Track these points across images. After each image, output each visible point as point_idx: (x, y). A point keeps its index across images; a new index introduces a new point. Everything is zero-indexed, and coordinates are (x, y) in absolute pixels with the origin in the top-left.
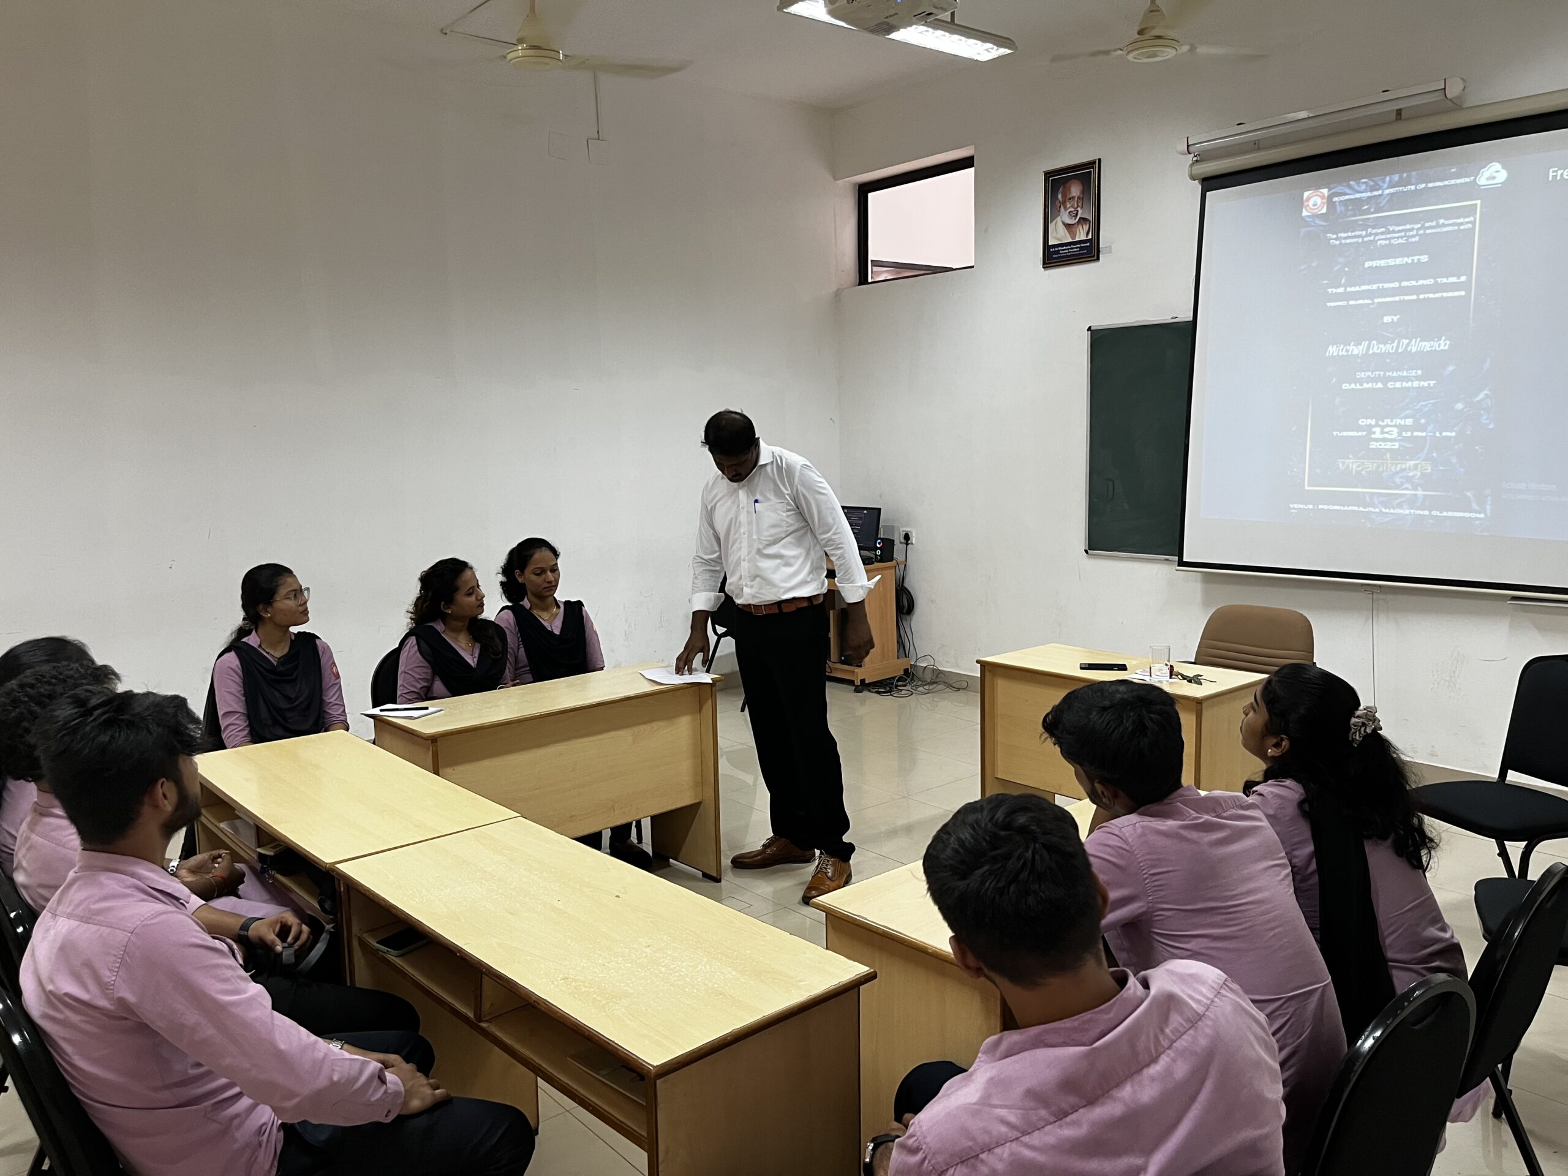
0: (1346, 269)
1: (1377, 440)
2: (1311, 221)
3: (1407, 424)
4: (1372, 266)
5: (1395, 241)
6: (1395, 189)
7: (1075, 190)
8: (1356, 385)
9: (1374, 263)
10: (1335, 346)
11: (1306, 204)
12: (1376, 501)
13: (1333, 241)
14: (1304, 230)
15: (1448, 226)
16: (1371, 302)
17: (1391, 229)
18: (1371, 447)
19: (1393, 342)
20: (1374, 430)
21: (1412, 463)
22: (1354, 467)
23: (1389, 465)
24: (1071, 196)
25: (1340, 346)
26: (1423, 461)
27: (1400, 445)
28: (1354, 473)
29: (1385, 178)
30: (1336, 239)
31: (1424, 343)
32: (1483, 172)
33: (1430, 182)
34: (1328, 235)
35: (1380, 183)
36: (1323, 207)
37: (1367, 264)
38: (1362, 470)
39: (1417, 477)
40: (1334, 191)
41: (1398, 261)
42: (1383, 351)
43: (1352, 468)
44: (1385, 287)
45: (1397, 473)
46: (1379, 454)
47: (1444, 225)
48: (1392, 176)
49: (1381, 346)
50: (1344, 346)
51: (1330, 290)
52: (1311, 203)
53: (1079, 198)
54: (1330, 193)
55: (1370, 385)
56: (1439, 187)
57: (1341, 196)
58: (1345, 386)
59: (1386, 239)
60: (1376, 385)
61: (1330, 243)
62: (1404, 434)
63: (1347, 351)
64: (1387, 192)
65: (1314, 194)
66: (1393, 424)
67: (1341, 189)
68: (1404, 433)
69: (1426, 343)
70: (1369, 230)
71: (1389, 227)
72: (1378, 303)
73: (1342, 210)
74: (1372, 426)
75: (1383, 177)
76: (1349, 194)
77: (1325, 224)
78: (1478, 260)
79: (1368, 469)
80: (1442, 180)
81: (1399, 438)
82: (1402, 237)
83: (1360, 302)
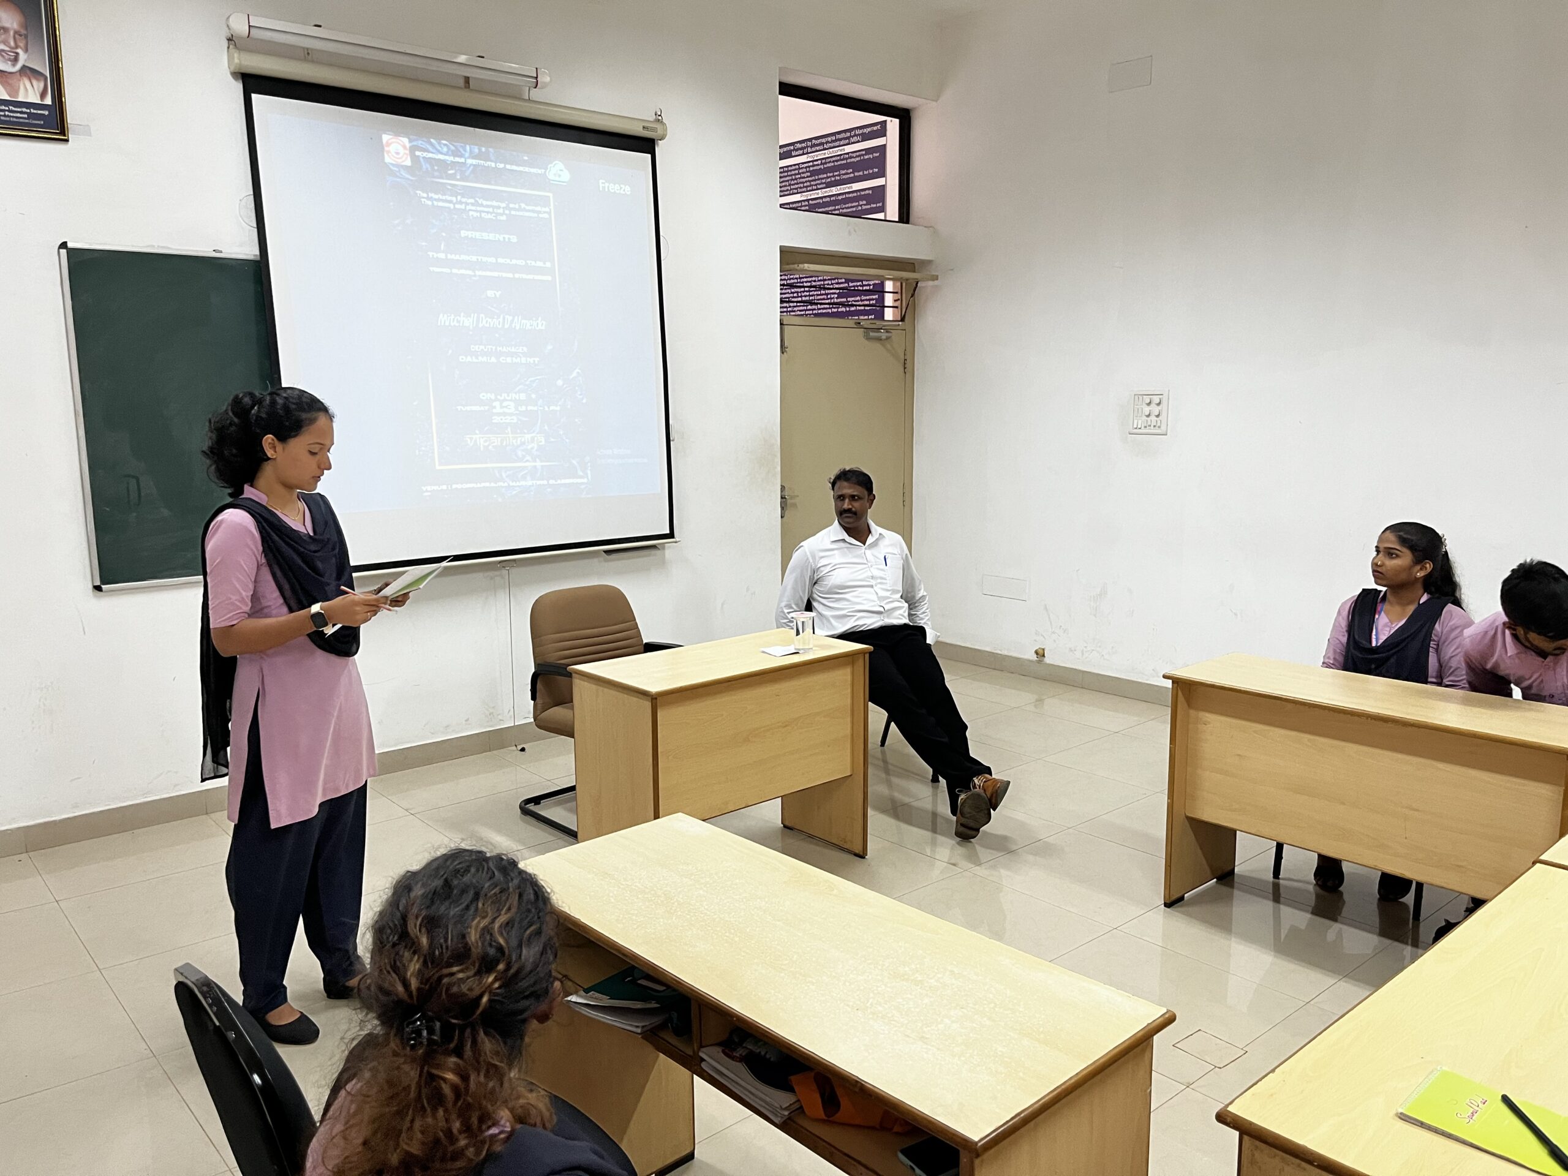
0: (444, 234)
2: (396, 171)
3: (521, 398)
4: (468, 236)
5: (483, 215)
7: (10, 20)
8: (472, 358)
9: (470, 234)
10: (446, 316)
12: (504, 475)
13: (425, 200)
14: (388, 177)
15: (530, 211)
16: (473, 273)
17: (480, 202)
18: (494, 421)
19: (499, 317)
20: (494, 404)
21: (528, 436)
22: (482, 440)
23: (511, 439)
25: (451, 316)
26: (537, 433)
27: (518, 419)
28: (482, 447)
29: (465, 146)
30: (428, 198)
31: (524, 321)
32: (551, 167)
33: (507, 164)
34: (418, 192)
35: (461, 150)
36: (406, 158)
37: (463, 233)
38: (489, 445)
39: (535, 449)
40: (413, 143)
41: (492, 236)
42: (491, 326)
43: (480, 443)
44: (483, 260)
45: (518, 446)
46: (502, 428)
47: (525, 210)
48: (472, 146)
49: (488, 319)
50: (454, 316)
51: (430, 254)
52: (392, 149)
53: (18, 32)
54: (411, 145)
55: (484, 359)
56: (516, 171)
57: (423, 151)
58: (462, 359)
59: (476, 211)
60: (490, 359)
61: (422, 201)
62: (519, 408)
63: (458, 322)
65: (394, 140)
66: (510, 398)
67: (421, 144)
69: (527, 321)
70: (459, 197)
71: (477, 199)
72: (480, 276)
73: (427, 169)
74: (492, 401)
75: (463, 145)
76: (432, 153)
77: (412, 178)
78: (558, 249)
79: (494, 444)
80: (517, 165)
81: (516, 412)
82: (491, 213)
83: (463, 271)
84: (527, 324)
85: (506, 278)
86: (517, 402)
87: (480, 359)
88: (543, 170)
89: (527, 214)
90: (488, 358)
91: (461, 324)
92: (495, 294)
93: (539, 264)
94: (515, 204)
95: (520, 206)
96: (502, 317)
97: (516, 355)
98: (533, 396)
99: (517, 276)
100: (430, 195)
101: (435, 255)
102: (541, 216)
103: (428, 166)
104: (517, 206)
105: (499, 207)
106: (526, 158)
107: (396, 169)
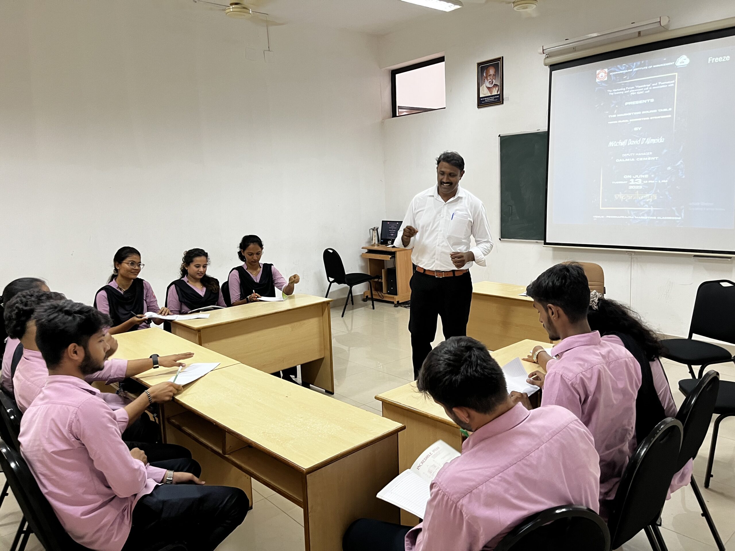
0: (617, 106)
1: (632, 185)
3: (646, 177)
4: (628, 105)
5: (639, 93)
6: (638, 68)
7: (492, 71)
9: (629, 103)
10: (612, 142)
11: (598, 76)
12: (632, 213)
14: (597, 89)
15: (663, 85)
16: (628, 121)
17: (637, 87)
18: (629, 188)
19: (638, 140)
20: (630, 180)
21: (648, 195)
22: (622, 198)
23: (638, 197)
24: (490, 74)
26: (653, 194)
27: (643, 187)
28: (622, 200)
29: (634, 64)
30: (612, 92)
31: (652, 140)
32: (678, 60)
33: (654, 65)
34: (608, 90)
35: (631, 66)
37: (626, 104)
38: (626, 199)
39: (651, 201)
40: (610, 70)
41: (641, 102)
42: (634, 144)
44: (634, 114)
45: (641, 200)
46: (633, 191)
47: (661, 85)
48: (637, 62)
49: (633, 141)
50: (616, 142)
51: (609, 116)
52: (600, 75)
53: (493, 75)
54: (609, 71)
55: (628, 160)
56: (658, 67)
57: (613, 72)
58: (617, 160)
59: (634, 92)
61: (609, 94)
62: (644, 182)
64: (635, 70)
65: (601, 71)
66: (639, 177)
67: (613, 69)
70: (627, 88)
72: (631, 122)
74: (629, 179)
75: (632, 63)
76: (617, 71)
77: (607, 85)
78: (677, 100)
79: (628, 199)
80: (660, 64)
81: (642, 184)
82: (642, 91)
83: (624, 121)
84: (654, 141)
85: (645, 120)
86: (643, 179)
87: (626, 160)
88: (673, 63)
89: (661, 87)
90: (631, 159)
91: (619, 145)
92: (638, 129)
93: (665, 110)
94: (655, 83)
95: (658, 84)
97: (645, 156)
98: (653, 176)
99: (651, 118)
100: (613, 90)
101: (611, 116)
102: (669, 86)
103: (614, 78)
105: (646, 87)
106: (665, 59)
107: (600, 83)
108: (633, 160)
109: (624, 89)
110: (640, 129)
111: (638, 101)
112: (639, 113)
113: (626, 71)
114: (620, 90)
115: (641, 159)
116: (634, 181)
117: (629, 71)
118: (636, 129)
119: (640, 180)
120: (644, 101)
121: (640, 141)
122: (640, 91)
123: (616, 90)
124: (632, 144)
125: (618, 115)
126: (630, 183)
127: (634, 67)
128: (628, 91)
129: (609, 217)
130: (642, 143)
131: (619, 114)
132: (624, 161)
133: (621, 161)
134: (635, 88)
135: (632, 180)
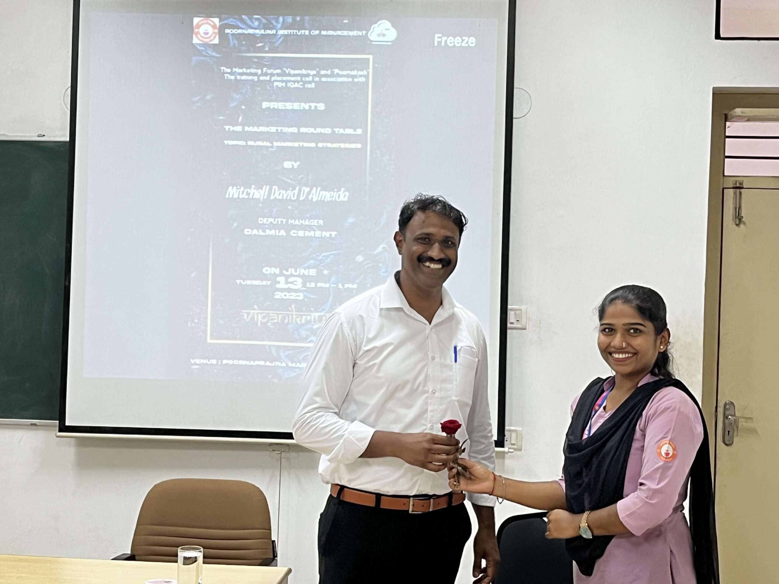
0: (243, 107)
1: (282, 290)
2: (203, 51)
3: (311, 274)
4: (269, 108)
5: (291, 85)
6: (289, 31)
8: (258, 232)
9: (273, 105)
10: (235, 188)
11: (196, 30)
12: (282, 355)
13: (228, 75)
14: (195, 59)
15: (342, 77)
16: (271, 145)
17: (287, 72)
18: (275, 297)
19: (294, 189)
20: (278, 279)
21: (317, 314)
22: (260, 317)
23: (294, 317)
25: (240, 188)
26: (327, 313)
27: (305, 296)
28: (259, 323)
29: (278, 18)
30: (231, 74)
31: (323, 193)
32: (374, 28)
33: (324, 30)
34: (222, 68)
35: (274, 22)
36: (215, 38)
37: (265, 105)
38: (268, 321)
40: (225, 22)
41: (296, 106)
42: (285, 198)
43: (258, 319)
44: (283, 131)
45: (302, 325)
46: (285, 304)
47: (338, 75)
48: (285, 17)
49: (281, 191)
50: (245, 189)
51: (227, 127)
52: (202, 30)
54: (221, 23)
55: (273, 232)
56: (333, 36)
57: (234, 29)
58: (247, 232)
59: (282, 81)
60: (279, 233)
61: (224, 76)
62: (308, 285)
63: (248, 194)
64: (281, 32)
65: (205, 21)
66: (297, 274)
67: (232, 22)
68: (308, 283)
69: (327, 193)
70: (265, 70)
71: (284, 69)
72: (277, 147)
73: (235, 44)
74: (277, 276)
75: (276, 17)
76: (242, 29)
77: (218, 55)
78: (372, 114)
79: (273, 321)
80: (335, 30)
81: (304, 288)
82: (298, 82)
83: (259, 143)
84: (327, 196)
85: (307, 147)
86: (306, 279)
87: (268, 232)
88: (364, 32)
89: (340, 80)
90: (277, 231)
91: (251, 197)
92: (293, 165)
93: (349, 131)
94: (327, 70)
95: (333, 72)
96: (297, 188)
97: (310, 228)
98: (326, 272)
99: (320, 145)
100: (234, 70)
101: (232, 128)
102: (356, 80)
103: (236, 42)
104: (329, 72)
105: (308, 75)
106: (346, 21)
107: (203, 48)
108: (283, 233)
109: (259, 72)
110: (296, 165)
111: (291, 104)
112: (294, 130)
113: (262, 32)
114: (248, 71)
115: (301, 233)
116: (287, 282)
117: (269, 32)
118: (287, 165)
119: (300, 280)
120: (303, 105)
121: (296, 191)
122: (294, 82)
123: (240, 71)
124: (280, 197)
125: (246, 128)
126: (278, 286)
127: (279, 26)
128: (268, 78)
129: (230, 362)
130: (301, 198)
131: (249, 127)
132: (263, 234)
133: (257, 233)
134: (284, 74)
135: (281, 279)
